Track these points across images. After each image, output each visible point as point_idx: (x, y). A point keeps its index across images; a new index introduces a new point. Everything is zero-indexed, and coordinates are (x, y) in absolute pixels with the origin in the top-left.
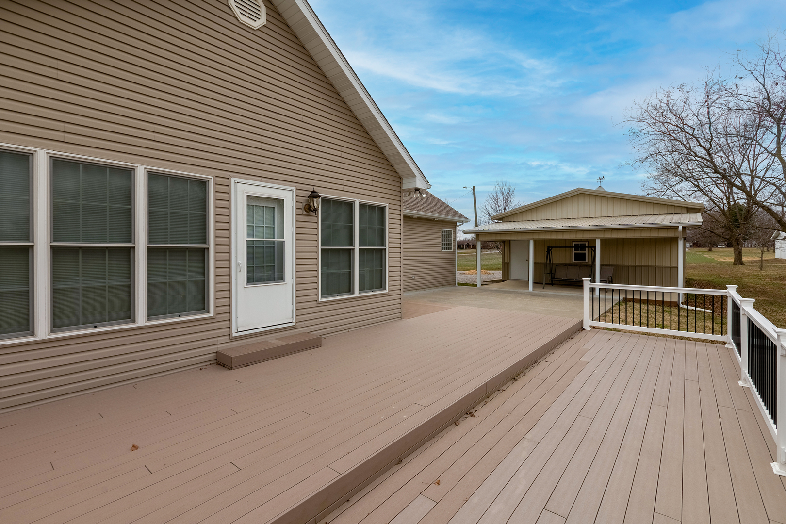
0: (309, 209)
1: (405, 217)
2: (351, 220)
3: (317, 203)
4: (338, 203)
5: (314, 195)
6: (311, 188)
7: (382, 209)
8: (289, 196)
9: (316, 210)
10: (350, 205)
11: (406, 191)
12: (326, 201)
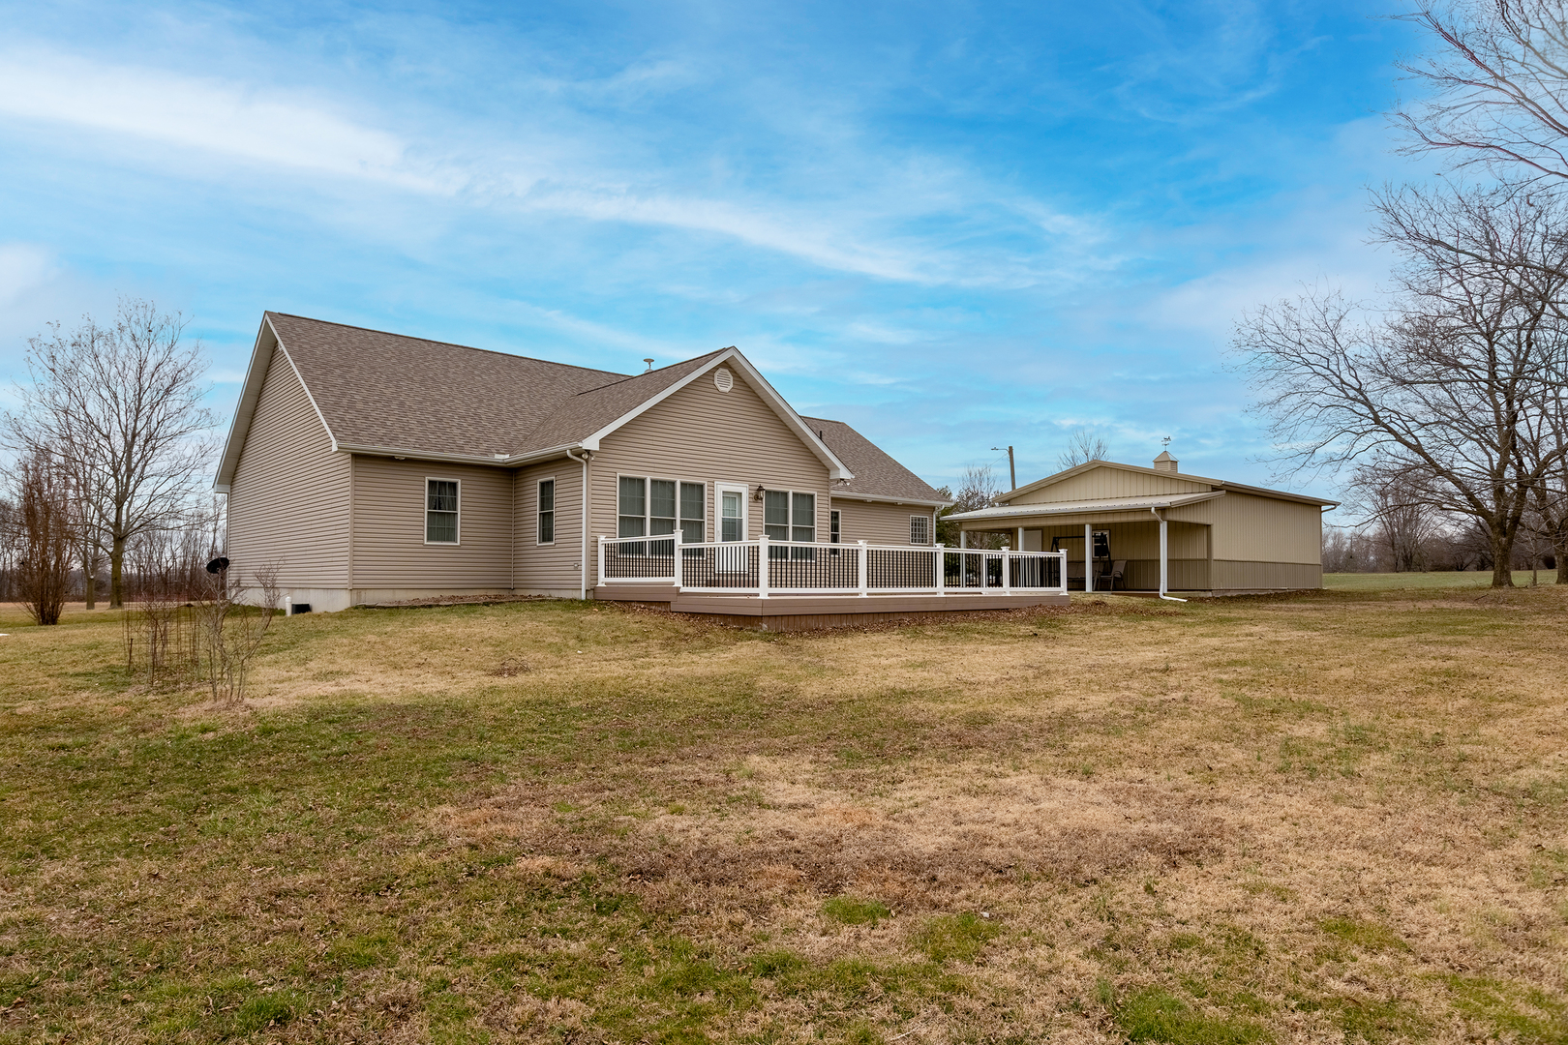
0: (757, 498)
1: (832, 498)
2: (786, 505)
3: (762, 494)
4: (776, 493)
5: (760, 489)
6: (758, 484)
7: (812, 497)
8: (744, 490)
9: (762, 499)
10: (786, 494)
11: (832, 480)
12: (768, 492)
